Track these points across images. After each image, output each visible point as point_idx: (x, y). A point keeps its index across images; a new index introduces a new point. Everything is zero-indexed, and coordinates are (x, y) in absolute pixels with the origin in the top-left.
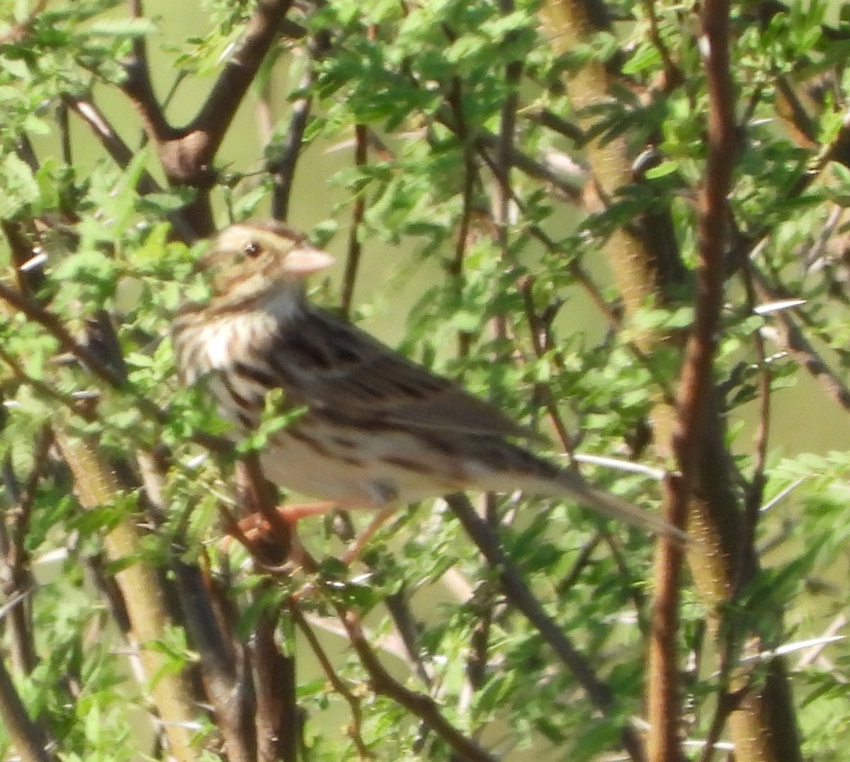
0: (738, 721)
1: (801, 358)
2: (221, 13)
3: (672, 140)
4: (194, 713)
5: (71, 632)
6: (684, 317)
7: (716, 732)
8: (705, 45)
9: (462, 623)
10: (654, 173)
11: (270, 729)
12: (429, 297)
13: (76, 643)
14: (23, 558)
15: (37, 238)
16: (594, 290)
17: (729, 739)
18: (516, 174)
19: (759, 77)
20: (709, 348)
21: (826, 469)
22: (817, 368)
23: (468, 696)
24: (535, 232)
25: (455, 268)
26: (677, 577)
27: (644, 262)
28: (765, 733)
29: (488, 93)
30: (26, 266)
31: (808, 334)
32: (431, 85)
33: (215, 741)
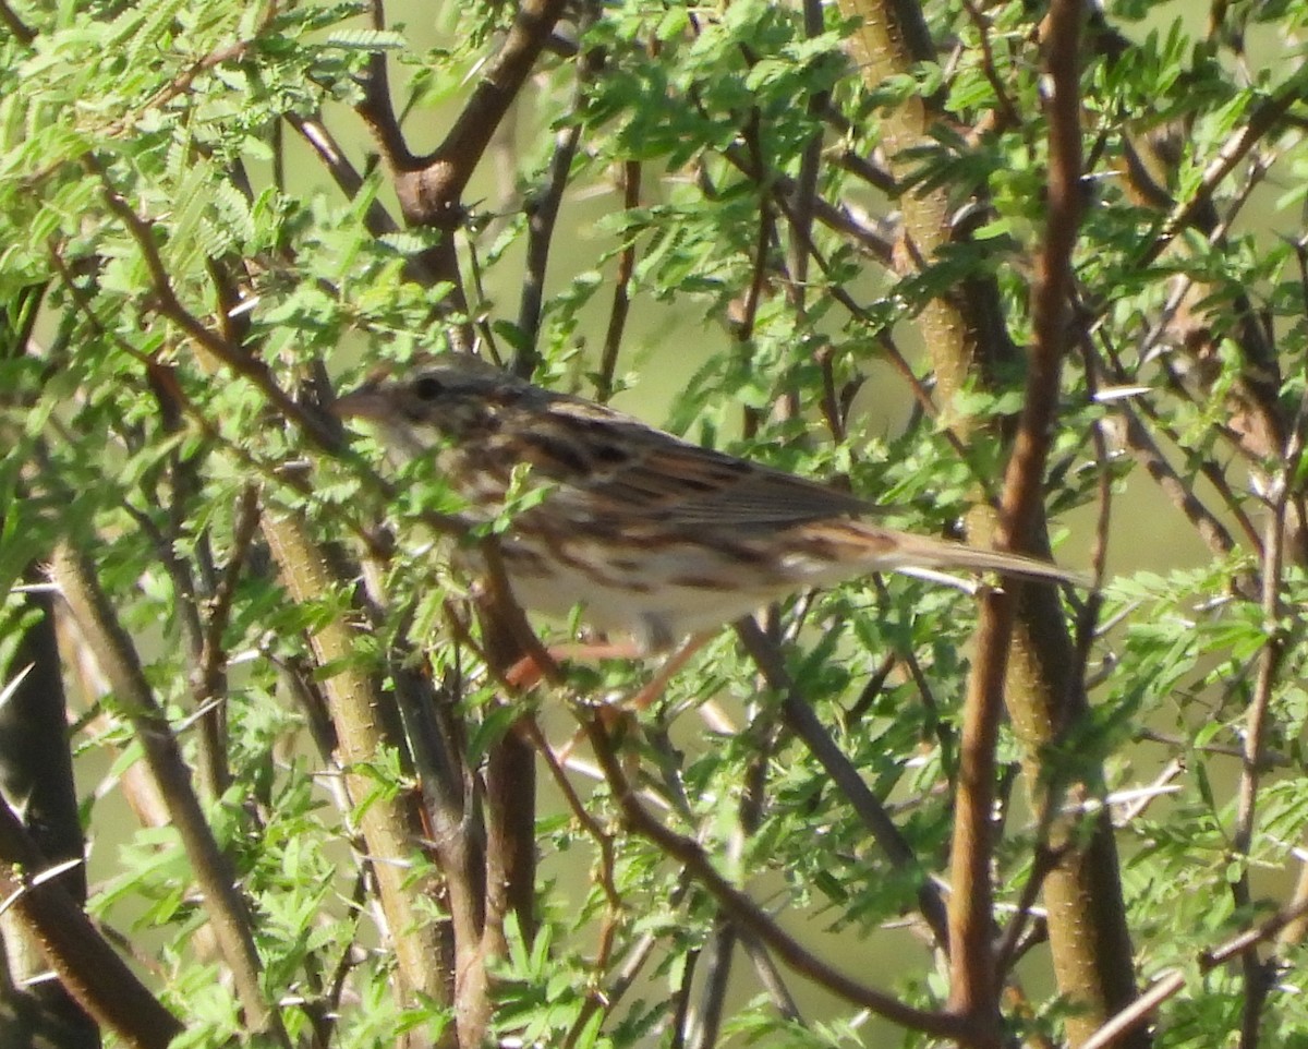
0: (1054, 883)
1: (1142, 458)
2: (472, 21)
3: (1005, 196)
4: (408, 847)
5: (261, 746)
6: (1010, 403)
7: (1030, 895)
8: (1049, 85)
9: (735, 756)
10: (982, 233)
11: (502, 872)
12: (712, 366)
13: (266, 760)
14: (219, 658)
15: (248, 283)
16: (905, 367)
17: (1042, 903)
18: (817, 227)
19: (1103, 123)
20: (1042, 443)
21: (1166, 592)
22: (1159, 469)
23: (738, 843)
24: (839, 294)
25: (744, 332)
26: (993, 712)
27: (961, 335)
28: (1084, 897)
29: (789, 129)
30: (233, 313)
31: (1152, 428)
32: (720, 117)
33: (433, 883)
